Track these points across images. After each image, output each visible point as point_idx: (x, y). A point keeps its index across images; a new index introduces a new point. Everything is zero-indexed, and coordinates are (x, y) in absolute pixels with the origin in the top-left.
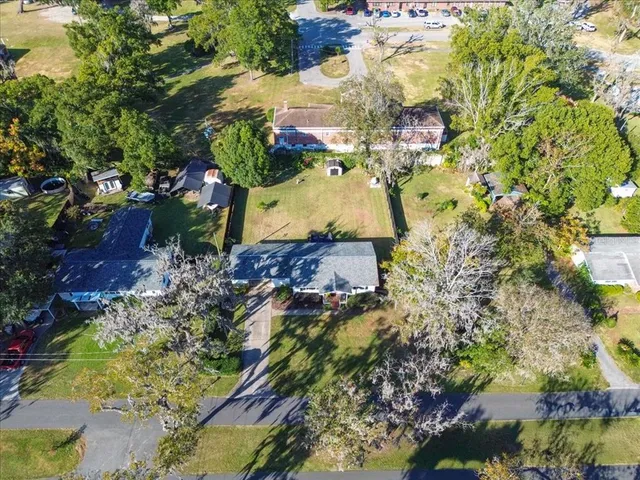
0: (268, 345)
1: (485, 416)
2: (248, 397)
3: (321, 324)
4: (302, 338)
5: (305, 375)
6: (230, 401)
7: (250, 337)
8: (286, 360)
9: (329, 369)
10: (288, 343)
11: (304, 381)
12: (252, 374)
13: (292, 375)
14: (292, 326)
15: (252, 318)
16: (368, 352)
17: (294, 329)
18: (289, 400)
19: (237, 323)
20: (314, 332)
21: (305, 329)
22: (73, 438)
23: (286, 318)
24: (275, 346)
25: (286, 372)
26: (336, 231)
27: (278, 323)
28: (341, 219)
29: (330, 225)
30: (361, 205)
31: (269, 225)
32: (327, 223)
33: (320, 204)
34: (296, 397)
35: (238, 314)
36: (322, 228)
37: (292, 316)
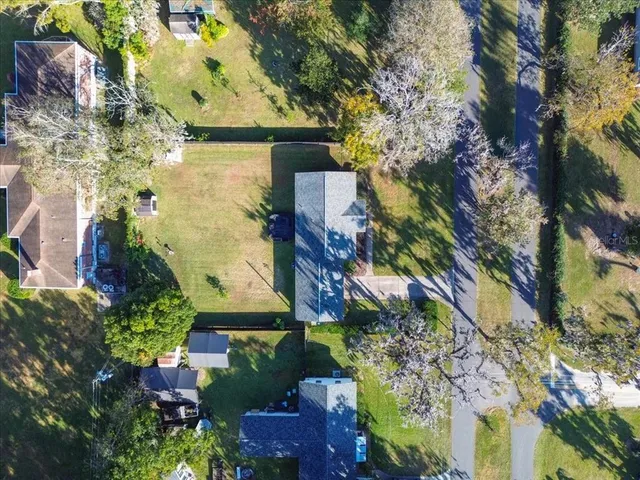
0: (404, 277)
1: (478, 101)
2: (454, 291)
3: (384, 230)
4: (399, 248)
5: (436, 245)
6: (456, 305)
7: (396, 293)
8: (420, 261)
9: (432, 225)
10: (403, 260)
11: (441, 246)
12: (432, 290)
13: (435, 256)
14: (386, 256)
15: (376, 294)
16: (415, 190)
17: (390, 255)
18: (457, 258)
20: (392, 237)
21: (390, 244)
22: (484, 419)
23: (376, 262)
24: (407, 272)
25: (432, 262)
26: (261, 209)
27: (381, 269)
28: (241, 202)
29: (252, 216)
30: (214, 176)
31: (250, 284)
32: (249, 219)
33: (213, 226)
34: (455, 253)
35: (371, 307)
36: (258, 225)
37: (374, 255)
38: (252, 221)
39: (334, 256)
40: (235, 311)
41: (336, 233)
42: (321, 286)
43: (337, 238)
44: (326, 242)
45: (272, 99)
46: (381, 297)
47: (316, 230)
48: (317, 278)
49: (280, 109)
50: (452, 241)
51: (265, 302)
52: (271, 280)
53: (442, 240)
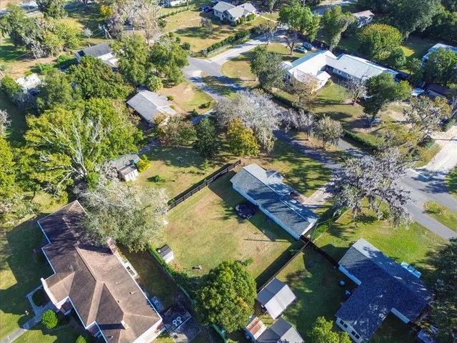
0: (320, 189)
3: (290, 180)
4: (304, 181)
5: (315, 170)
7: (326, 197)
8: (317, 179)
9: (304, 165)
10: (311, 184)
11: (318, 168)
13: (320, 173)
14: (303, 188)
15: (318, 204)
16: (284, 160)
17: (303, 186)
18: (329, 167)
19: (327, 207)
20: (296, 180)
21: (299, 183)
22: (429, 212)
23: (302, 193)
24: (319, 186)
25: (322, 175)
26: (228, 212)
27: (307, 194)
28: (215, 217)
29: (226, 218)
30: (190, 217)
31: (258, 249)
32: (226, 221)
33: (211, 238)
34: (326, 166)
35: (324, 210)
36: (233, 220)
37: (298, 191)
38: (229, 220)
39: (283, 193)
40: (265, 269)
41: (273, 185)
43: (275, 186)
44: (274, 190)
45: (191, 172)
46: (322, 204)
47: (263, 190)
49: (198, 173)
50: (319, 164)
51: (274, 251)
52: (265, 238)
53: (315, 167)
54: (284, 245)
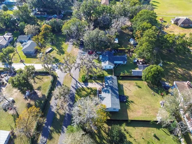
0: (89, 87)
1: (62, 133)
2: (77, 84)
4: (90, 93)
5: (80, 94)
6: (77, 81)
7: (91, 84)
8: (85, 90)
11: (79, 94)
12: (82, 84)
13: (81, 92)
14: (94, 92)
18: (75, 91)
19: (95, 81)
21: (92, 94)
23: (96, 90)
24: (88, 88)
26: (130, 104)
27: (95, 89)
28: (136, 105)
30: (145, 112)
31: (129, 86)
32: (133, 101)
33: (142, 99)
34: (75, 92)
35: (98, 81)
37: (97, 92)
38: (131, 100)
39: (108, 88)
41: (107, 93)
42: (111, 82)
43: (107, 92)
44: (110, 91)
45: (131, 137)
46: (95, 83)
47: (113, 94)
48: (112, 84)
49: (127, 133)
50: (76, 95)
51: (125, 82)
52: (124, 87)
53: (78, 95)
54: (121, 82)
